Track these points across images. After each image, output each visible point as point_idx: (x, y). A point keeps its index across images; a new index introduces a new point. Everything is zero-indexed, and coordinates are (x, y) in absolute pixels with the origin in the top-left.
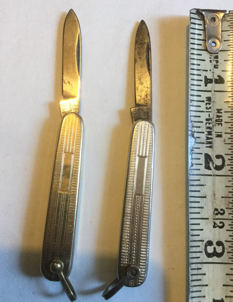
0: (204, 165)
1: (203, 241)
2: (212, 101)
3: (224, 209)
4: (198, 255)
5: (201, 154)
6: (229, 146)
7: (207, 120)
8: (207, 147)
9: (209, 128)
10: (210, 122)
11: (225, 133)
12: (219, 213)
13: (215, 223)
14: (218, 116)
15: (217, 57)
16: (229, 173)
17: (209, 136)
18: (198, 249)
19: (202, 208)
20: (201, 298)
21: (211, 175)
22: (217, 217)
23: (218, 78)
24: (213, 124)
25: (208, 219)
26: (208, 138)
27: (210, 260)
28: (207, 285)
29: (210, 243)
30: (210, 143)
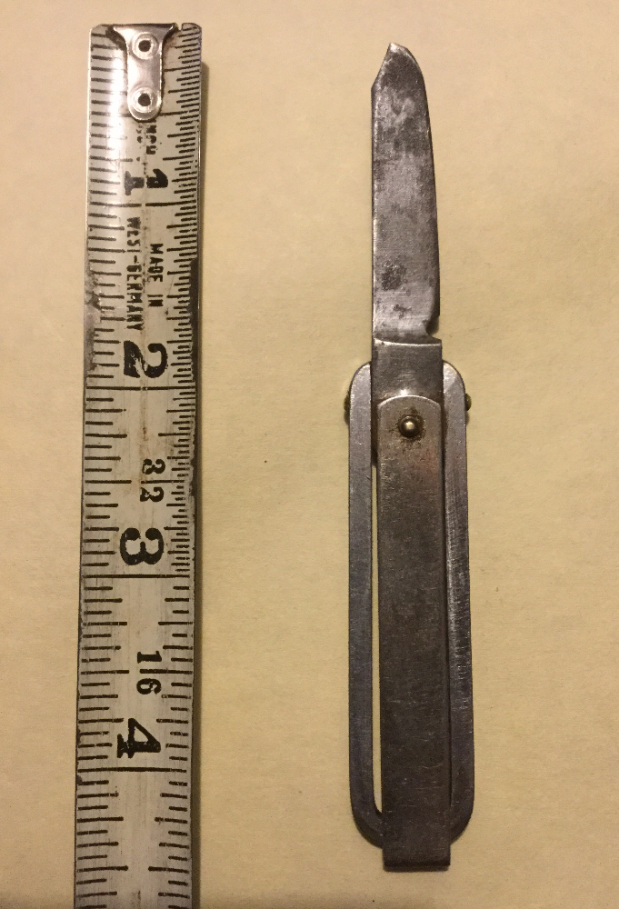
0: (122, 367)
1: (117, 529)
2: (141, 226)
3: (164, 459)
4: (104, 558)
5: (117, 342)
6: (176, 324)
7: (130, 269)
8: (129, 327)
9: (135, 286)
10: (137, 273)
11: (169, 297)
12: (154, 469)
13: (144, 491)
14: (155, 260)
15: (153, 129)
16: (175, 382)
17: (136, 305)
18: (104, 547)
19: (119, 458)
20: (109, 651)
21: (137, 389)
22: (149, 477)
23: (154, 175)
24: (143, 277)
25: (129, 482)
26: (132, 309)
27: (133, 569)
28: (124, 624)
29: (132, 534)
30: (137, 318)
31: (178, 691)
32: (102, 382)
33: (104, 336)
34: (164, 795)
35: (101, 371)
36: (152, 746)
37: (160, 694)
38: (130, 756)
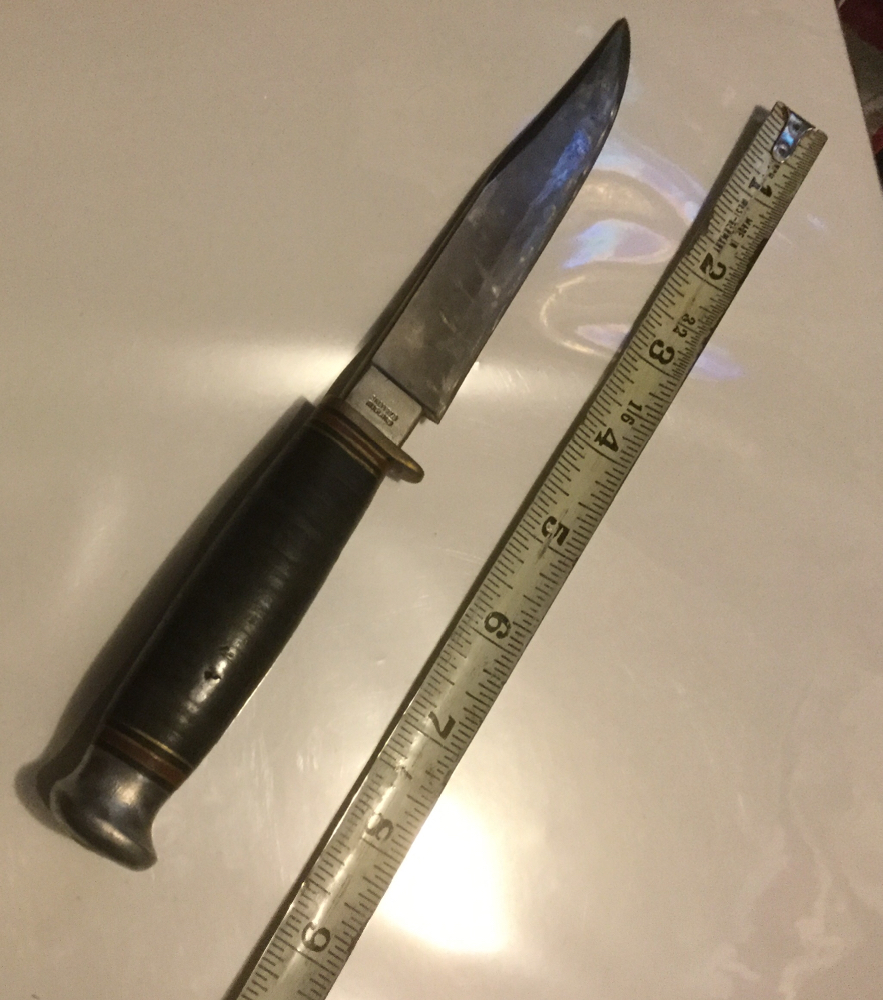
0: (701, 264)
1: (654, 336)
2: (748, 205)
3: (696, 319)
4: (641, 345)
5: (705, 250)
6: (738, 261)
7: (731, 222)
8: (714, 248)
9: (728, 231)
10: (733, 226)
11: (743, 247)
12: (688, 320)
13: (677, 327)
14: (745, 226)
15: (778, 167)
16: (723, 288)
17: (724, 240)
18: (645, 340)
19: (674, 304)
20: (619, 389)
21: (702, 279)
24: (734, 229)
25: (672, 318)
26: (720, 240)
27: (651, 360)
28: (632, 382)
29: (660, 343)
30: (720, 246)
31: (642, 429)
32: (688, 264)
33: (701, 243)
34: (607, 473)
35: (690, 258)
36: (614, 447)
37: (630, 426)
38: (600, 444)
